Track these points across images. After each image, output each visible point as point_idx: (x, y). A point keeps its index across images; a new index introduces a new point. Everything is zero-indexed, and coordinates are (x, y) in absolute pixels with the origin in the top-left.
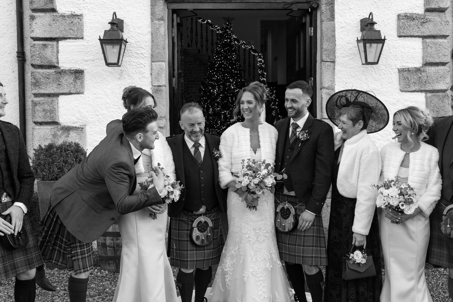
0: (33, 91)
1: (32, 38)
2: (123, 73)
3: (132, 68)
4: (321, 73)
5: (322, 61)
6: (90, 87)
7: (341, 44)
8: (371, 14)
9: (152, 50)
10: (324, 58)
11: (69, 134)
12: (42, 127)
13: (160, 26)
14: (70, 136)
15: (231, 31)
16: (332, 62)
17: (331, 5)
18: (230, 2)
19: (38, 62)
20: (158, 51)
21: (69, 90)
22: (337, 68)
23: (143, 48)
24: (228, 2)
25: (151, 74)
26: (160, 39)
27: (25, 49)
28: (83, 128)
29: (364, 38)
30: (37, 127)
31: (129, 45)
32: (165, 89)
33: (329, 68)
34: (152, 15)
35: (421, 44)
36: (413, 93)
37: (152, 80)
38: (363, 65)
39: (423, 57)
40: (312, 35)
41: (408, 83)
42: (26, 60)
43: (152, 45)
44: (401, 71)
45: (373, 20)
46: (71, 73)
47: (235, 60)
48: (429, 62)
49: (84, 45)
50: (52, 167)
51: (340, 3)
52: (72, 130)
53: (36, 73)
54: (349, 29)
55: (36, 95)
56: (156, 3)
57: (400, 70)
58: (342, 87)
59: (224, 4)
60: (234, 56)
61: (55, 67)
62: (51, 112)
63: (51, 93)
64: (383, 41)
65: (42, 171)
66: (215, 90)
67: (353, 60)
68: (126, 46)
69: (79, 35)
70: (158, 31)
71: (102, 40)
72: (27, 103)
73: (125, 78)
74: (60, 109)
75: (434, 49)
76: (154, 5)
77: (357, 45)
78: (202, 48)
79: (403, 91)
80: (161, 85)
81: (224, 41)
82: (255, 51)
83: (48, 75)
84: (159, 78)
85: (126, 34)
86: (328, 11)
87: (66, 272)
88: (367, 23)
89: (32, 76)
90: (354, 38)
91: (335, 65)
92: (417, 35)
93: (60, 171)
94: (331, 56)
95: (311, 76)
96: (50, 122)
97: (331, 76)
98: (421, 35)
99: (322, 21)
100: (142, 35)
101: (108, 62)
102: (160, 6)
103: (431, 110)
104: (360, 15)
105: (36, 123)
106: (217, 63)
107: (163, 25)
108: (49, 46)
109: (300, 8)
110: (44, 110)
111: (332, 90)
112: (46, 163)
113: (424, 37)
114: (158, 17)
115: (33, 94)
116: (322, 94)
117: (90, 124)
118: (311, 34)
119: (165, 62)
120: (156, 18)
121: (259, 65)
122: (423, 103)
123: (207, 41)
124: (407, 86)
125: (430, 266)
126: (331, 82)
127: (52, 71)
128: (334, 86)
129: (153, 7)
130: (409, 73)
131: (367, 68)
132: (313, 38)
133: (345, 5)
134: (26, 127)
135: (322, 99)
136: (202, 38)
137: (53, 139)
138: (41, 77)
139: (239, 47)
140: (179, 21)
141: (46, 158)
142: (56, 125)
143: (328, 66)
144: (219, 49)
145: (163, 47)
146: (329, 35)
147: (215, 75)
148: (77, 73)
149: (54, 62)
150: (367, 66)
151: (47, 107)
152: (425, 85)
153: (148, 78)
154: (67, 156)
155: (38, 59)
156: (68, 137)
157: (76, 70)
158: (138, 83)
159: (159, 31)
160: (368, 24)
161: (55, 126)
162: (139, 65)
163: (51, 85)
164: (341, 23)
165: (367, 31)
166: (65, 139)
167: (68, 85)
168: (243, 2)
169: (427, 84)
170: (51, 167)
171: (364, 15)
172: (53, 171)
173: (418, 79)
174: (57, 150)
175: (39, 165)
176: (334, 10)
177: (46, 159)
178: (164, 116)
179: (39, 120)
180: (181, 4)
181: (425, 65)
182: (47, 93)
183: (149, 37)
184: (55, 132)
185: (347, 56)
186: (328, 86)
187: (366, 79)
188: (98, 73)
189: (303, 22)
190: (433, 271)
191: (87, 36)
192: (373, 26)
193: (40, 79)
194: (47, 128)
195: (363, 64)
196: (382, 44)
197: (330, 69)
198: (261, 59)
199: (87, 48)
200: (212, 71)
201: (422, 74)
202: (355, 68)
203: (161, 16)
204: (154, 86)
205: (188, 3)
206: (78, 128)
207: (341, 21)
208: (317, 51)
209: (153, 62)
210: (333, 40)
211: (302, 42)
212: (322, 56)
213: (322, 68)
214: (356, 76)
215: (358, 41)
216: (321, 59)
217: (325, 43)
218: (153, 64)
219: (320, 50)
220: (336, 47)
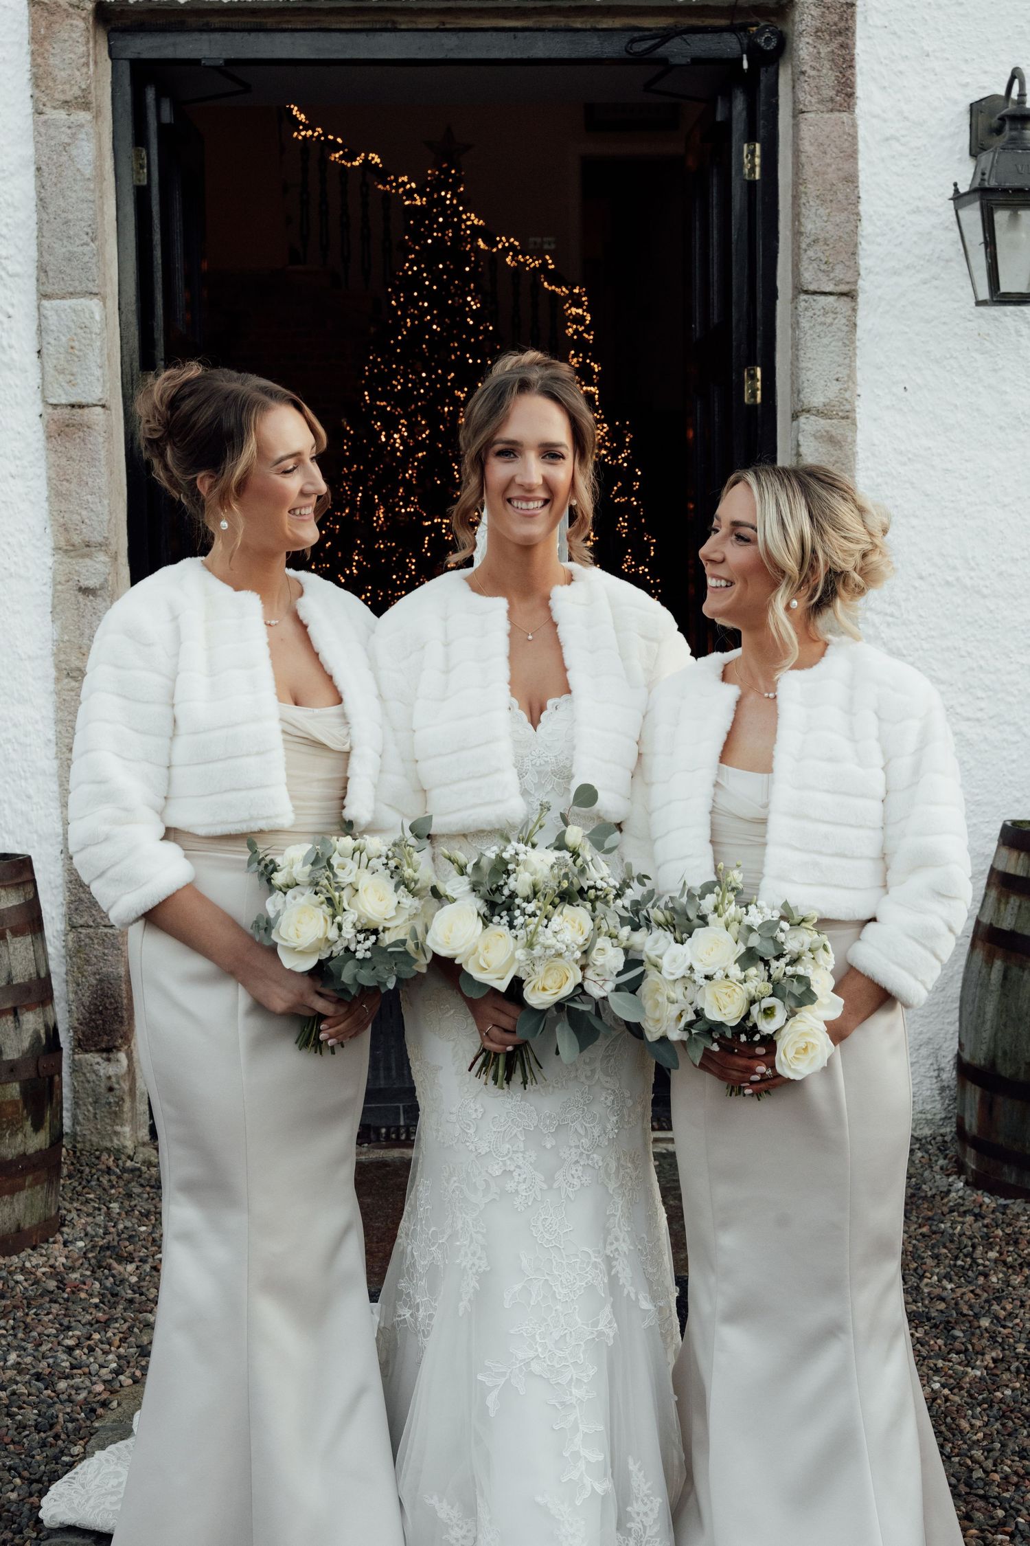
4: (796, 346)
5: (800, 290)
7: (884, 214)
8: (1016, 75)
9: (40, 245)
10: (809, 277)
13: (74, 134)
15: (459, 194)
16: (843, 294)
17: (841, 39)
18: (389, 26)
20: (69, 248)
22: (866, 319)
24: (384, 26)
25: (39, 352)
26: (74, 195)
29: (986, 185)
32: (102, 417)
33: (831, 324)
34: (38, 86)
37: (43, 379)
38: (982, 309)
40: (757, 177)
43: (40, 222)
45: (1024, 103)
51: (876, 27)
54: (918, 148)
56: (56, 27)
58: (887, 407)
59: (361, 38)
60: (469, 299)
66: (397, 436)
67: (936, 288)
70: (66, 158)
76: (45, 37)
77: (955, 219)
80: (84, 401)
81: (431, 236)
82: (556, 278)
84: (75, 370)
86: (827, 65)
88: (998, 116)
90: (941, 186)
91: (854, 310)
94: (840, 266)
95: (752, 363)
97: (841, 360)
99: (797, 113)
102: (71, 42)
104: (967, 85)
106: (405, 326)
107: (88, 128)
109: (703, 55)
111: (844, 422)
114: (63, 91)
116: (801, 438)
118: (754, 172)
119: (104, 300)
120: (53, 99)
121: (572, 335)
126: (835, 387)
128: (851, 403)
129: (42, 46)
131: (995, 319)
132: (759, 190)
133: (899, 37)
139: (494, 261)
140: (167, 116)
143: (825, 313)
144: (410, 268)
146: (832, 176)
150: (996, 314)
153: (26, 371)
159: (71, 158)
160: (1002, 119)
164: (885, 121)
165: (999, 150)
168: (448, 26)
171: (986, 85)
176: (852, 60)
178: (100, 539)
180: (170, 38)
183: (24, 186)
185: (908, 267)
186: (828, 400)
187: (995, 370)
189: (719, 118)
192: (1024, 129)
195: (979, 303)
197: (834, 328)
198: (580, 311)
202: (944, 323)
203: (75, 88)
204: (55, 406)
205: (201, 30)
207: (884, 111)
208: (777, 247)
209: (45, 296)
210: (847, 198)
211: (715, 211)
212: (798, 269)
213: (798, 322)
214: (951, 357)
215: (959, 199)
216: (793, 282)
217: (813, 210)
218: (45, 308)
219: (790, 245)
220: (859, 228)
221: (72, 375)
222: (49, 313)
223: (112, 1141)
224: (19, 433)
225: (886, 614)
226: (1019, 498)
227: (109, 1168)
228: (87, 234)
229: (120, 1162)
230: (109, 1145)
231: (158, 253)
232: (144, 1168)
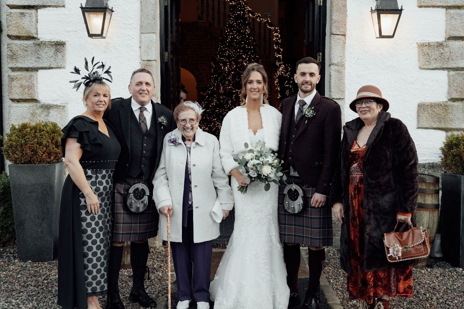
0: (9, 64)
1: (8, 6)
2: (109, 46)
3: (119, 40)
4: (330, 48)
5: (332, 34)
6: (73, 61)
7: (353, 15)
9: (141, 21)
10: (334, 31)
11: (50, 113)
12: (19, 105)
14: (50, 115)
15: (245, 2)
16: (343, 35)
19: (14, 33)
20: (148, 21)
21: (49, 64)
22: (347, 41)
23: (131, 18)
25: (140, 47)
26: (149, 8)
27: (2, 18)
28: (64, 107)
29: (379, 9)
30: (15, 105)
31: (116, 14)
32: (155, 63)
33: (339, 42)
35: (445, 15)
36: (434, 71)
37: (141, 54)
39: (446, 31)
40: (322, 5)
41: (428, 60)
42: (3, 31)
43: (141, 15)
44: (421, 46)
46: (52, 45)
47: (248, 34)
48: (452, 35)
49: (65, 14)
50: (25, 149)
52: (52, 108)
53: (13, 45)
55: (13, 69)
57: (419, 45)
58: (353, 64)
60: (247, 30)
61: (34, 38)
62: (29, 88)
63: (30, 67)
64: (399, 11)
65: (14, 153)
66: (226, 67)
67: (366, 33)
68: (112, 15)
69: (60, 3)
71: (84, 8)
72: (3, 78)
73: (111, 51)
74: (39, 85)
75: (458, 21)
77: (371, 16)
78: (213, 21)
79: (423, 69)
80: (151, 59)
81: (237, 13)
82: (271, 25)
83: (26, 47)
84: (149, 52)
85: (112, 2)
87: (40, 265)
89: (8, 48)
90: (368, 8)
91: (345, 39)
92: (440, 5)
93: (34, 154)
94: (342, 28)
95: (319, 52)
96: (28, 99)
97: (341, 52)
98: (444, 5)
100: (130, 3)
101: (90, 33)
103: (454, 90)
105: (13, 100)
106: (229, 37)
108: (28, 15)
110: (22, 86)
111: (342, 67)
112: (18, 144)
113: (448, 8)
115: (9, 68)
116: (331, 71)
117: (73, 103)
118: (321, 3)
119: (156, 34)
121: (275, 40)
122: (445, 82)
123: (219, 13)
124: (427, 63)
125: (448, 265)
126: (341, 58)
127: (31, 42)
128: (344, 62)
130: (430, 48)
131: (381, 42)
132: (322, 8)
134: (3, 105)
135: (330, 77)
136: (213, 10)
137: (31, 118)
138: (18, 49)
139: (254, 20)
141: (18, 139)
142: (35, 102)
143: (338, 40)
144: (231, 22)
145: (153, 17)
146: (340, 5)
147: (226, 50)
148: (59, 45)
149: (33, 33)
150: (381, 40)
151: (24, 83)
152: (448, 61)
153: (136, 52)
154: (42, 138)
155: (14, 29)
156: (48, 116)
157: (57, 42)
158: (125, 57)
161: (34, 104)
162: (126, 36)
163: (29, 58)
166: (44, 118)
167: (48, 58)
169: (450, 61)
170: (23, 149)
172: (26, 153)
173: (440, 55)
174: (31, 130)
175: (11, 146)
177: (18, 141)
179: (17, 97)
181: (449, 39)
182: (24, 68)
183: (137, 6)
184: (33, 110)
185: (359, 28)
186: (338, 62)
187: (381, 55)
188: (81, 45)
190: (450, 271)
191: (69, 4)
193: (17, 51)
194: (25, 106)
195: (377, 38)
196: (398, 15)
197: (339, 44)
198: (277, 34)
199: (69, 17)
200: (223, 46)
201: (445, 49)
202: (368, 42)
204: (144, 60)
206: (59, 106)
208: (326, 23)
209: (142, 33)
210: (344, 11)
211: (311, 13)
212: (331, 29)
213: (331, 42)
214: (370, 51)
215: (372, 11)
216: (330, 32)
217: (335, 14)
218: (142, 36)
219: (329, 22)
220: (347, 18)
221: (148, 53)
222: (142, 37)
223: (153, 245)
224: (134, 67)
225: (352, 116)
226: (387, 87)
227: (153, 252)
228: (153, 18)
229: (155, 250)
230: (153, 246)
231: (169, 22)
232: (161, 252)
